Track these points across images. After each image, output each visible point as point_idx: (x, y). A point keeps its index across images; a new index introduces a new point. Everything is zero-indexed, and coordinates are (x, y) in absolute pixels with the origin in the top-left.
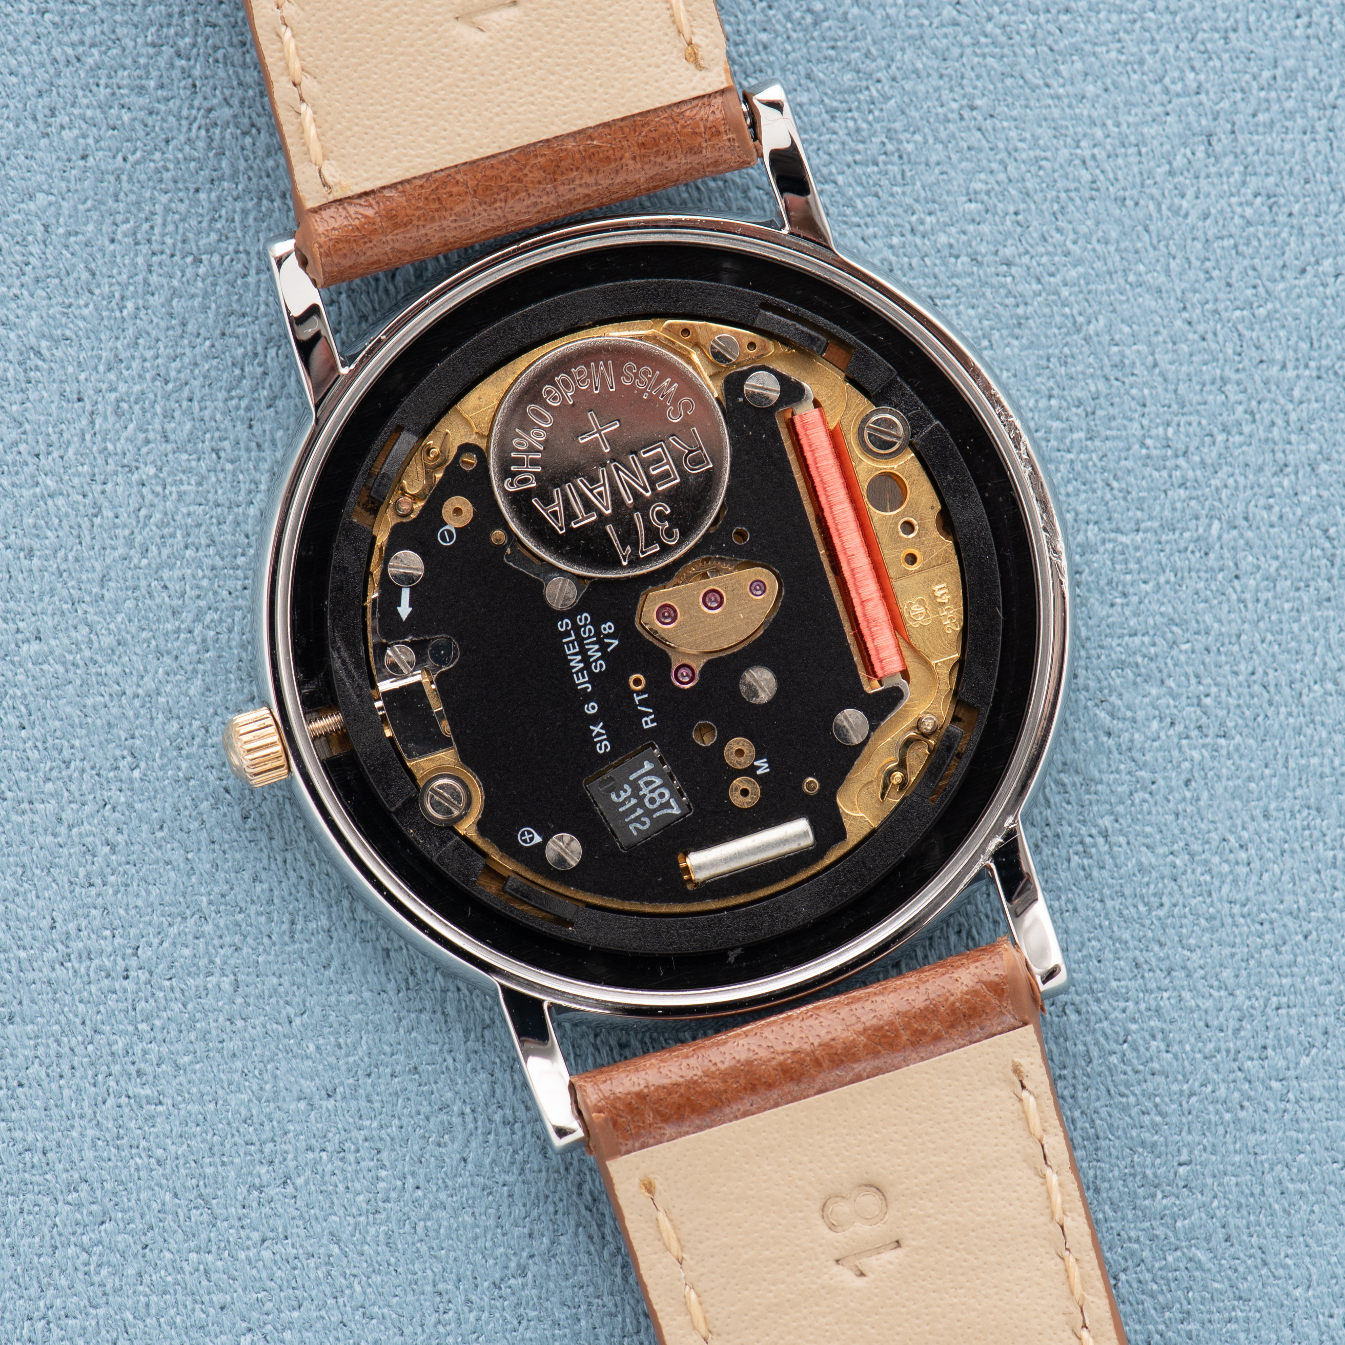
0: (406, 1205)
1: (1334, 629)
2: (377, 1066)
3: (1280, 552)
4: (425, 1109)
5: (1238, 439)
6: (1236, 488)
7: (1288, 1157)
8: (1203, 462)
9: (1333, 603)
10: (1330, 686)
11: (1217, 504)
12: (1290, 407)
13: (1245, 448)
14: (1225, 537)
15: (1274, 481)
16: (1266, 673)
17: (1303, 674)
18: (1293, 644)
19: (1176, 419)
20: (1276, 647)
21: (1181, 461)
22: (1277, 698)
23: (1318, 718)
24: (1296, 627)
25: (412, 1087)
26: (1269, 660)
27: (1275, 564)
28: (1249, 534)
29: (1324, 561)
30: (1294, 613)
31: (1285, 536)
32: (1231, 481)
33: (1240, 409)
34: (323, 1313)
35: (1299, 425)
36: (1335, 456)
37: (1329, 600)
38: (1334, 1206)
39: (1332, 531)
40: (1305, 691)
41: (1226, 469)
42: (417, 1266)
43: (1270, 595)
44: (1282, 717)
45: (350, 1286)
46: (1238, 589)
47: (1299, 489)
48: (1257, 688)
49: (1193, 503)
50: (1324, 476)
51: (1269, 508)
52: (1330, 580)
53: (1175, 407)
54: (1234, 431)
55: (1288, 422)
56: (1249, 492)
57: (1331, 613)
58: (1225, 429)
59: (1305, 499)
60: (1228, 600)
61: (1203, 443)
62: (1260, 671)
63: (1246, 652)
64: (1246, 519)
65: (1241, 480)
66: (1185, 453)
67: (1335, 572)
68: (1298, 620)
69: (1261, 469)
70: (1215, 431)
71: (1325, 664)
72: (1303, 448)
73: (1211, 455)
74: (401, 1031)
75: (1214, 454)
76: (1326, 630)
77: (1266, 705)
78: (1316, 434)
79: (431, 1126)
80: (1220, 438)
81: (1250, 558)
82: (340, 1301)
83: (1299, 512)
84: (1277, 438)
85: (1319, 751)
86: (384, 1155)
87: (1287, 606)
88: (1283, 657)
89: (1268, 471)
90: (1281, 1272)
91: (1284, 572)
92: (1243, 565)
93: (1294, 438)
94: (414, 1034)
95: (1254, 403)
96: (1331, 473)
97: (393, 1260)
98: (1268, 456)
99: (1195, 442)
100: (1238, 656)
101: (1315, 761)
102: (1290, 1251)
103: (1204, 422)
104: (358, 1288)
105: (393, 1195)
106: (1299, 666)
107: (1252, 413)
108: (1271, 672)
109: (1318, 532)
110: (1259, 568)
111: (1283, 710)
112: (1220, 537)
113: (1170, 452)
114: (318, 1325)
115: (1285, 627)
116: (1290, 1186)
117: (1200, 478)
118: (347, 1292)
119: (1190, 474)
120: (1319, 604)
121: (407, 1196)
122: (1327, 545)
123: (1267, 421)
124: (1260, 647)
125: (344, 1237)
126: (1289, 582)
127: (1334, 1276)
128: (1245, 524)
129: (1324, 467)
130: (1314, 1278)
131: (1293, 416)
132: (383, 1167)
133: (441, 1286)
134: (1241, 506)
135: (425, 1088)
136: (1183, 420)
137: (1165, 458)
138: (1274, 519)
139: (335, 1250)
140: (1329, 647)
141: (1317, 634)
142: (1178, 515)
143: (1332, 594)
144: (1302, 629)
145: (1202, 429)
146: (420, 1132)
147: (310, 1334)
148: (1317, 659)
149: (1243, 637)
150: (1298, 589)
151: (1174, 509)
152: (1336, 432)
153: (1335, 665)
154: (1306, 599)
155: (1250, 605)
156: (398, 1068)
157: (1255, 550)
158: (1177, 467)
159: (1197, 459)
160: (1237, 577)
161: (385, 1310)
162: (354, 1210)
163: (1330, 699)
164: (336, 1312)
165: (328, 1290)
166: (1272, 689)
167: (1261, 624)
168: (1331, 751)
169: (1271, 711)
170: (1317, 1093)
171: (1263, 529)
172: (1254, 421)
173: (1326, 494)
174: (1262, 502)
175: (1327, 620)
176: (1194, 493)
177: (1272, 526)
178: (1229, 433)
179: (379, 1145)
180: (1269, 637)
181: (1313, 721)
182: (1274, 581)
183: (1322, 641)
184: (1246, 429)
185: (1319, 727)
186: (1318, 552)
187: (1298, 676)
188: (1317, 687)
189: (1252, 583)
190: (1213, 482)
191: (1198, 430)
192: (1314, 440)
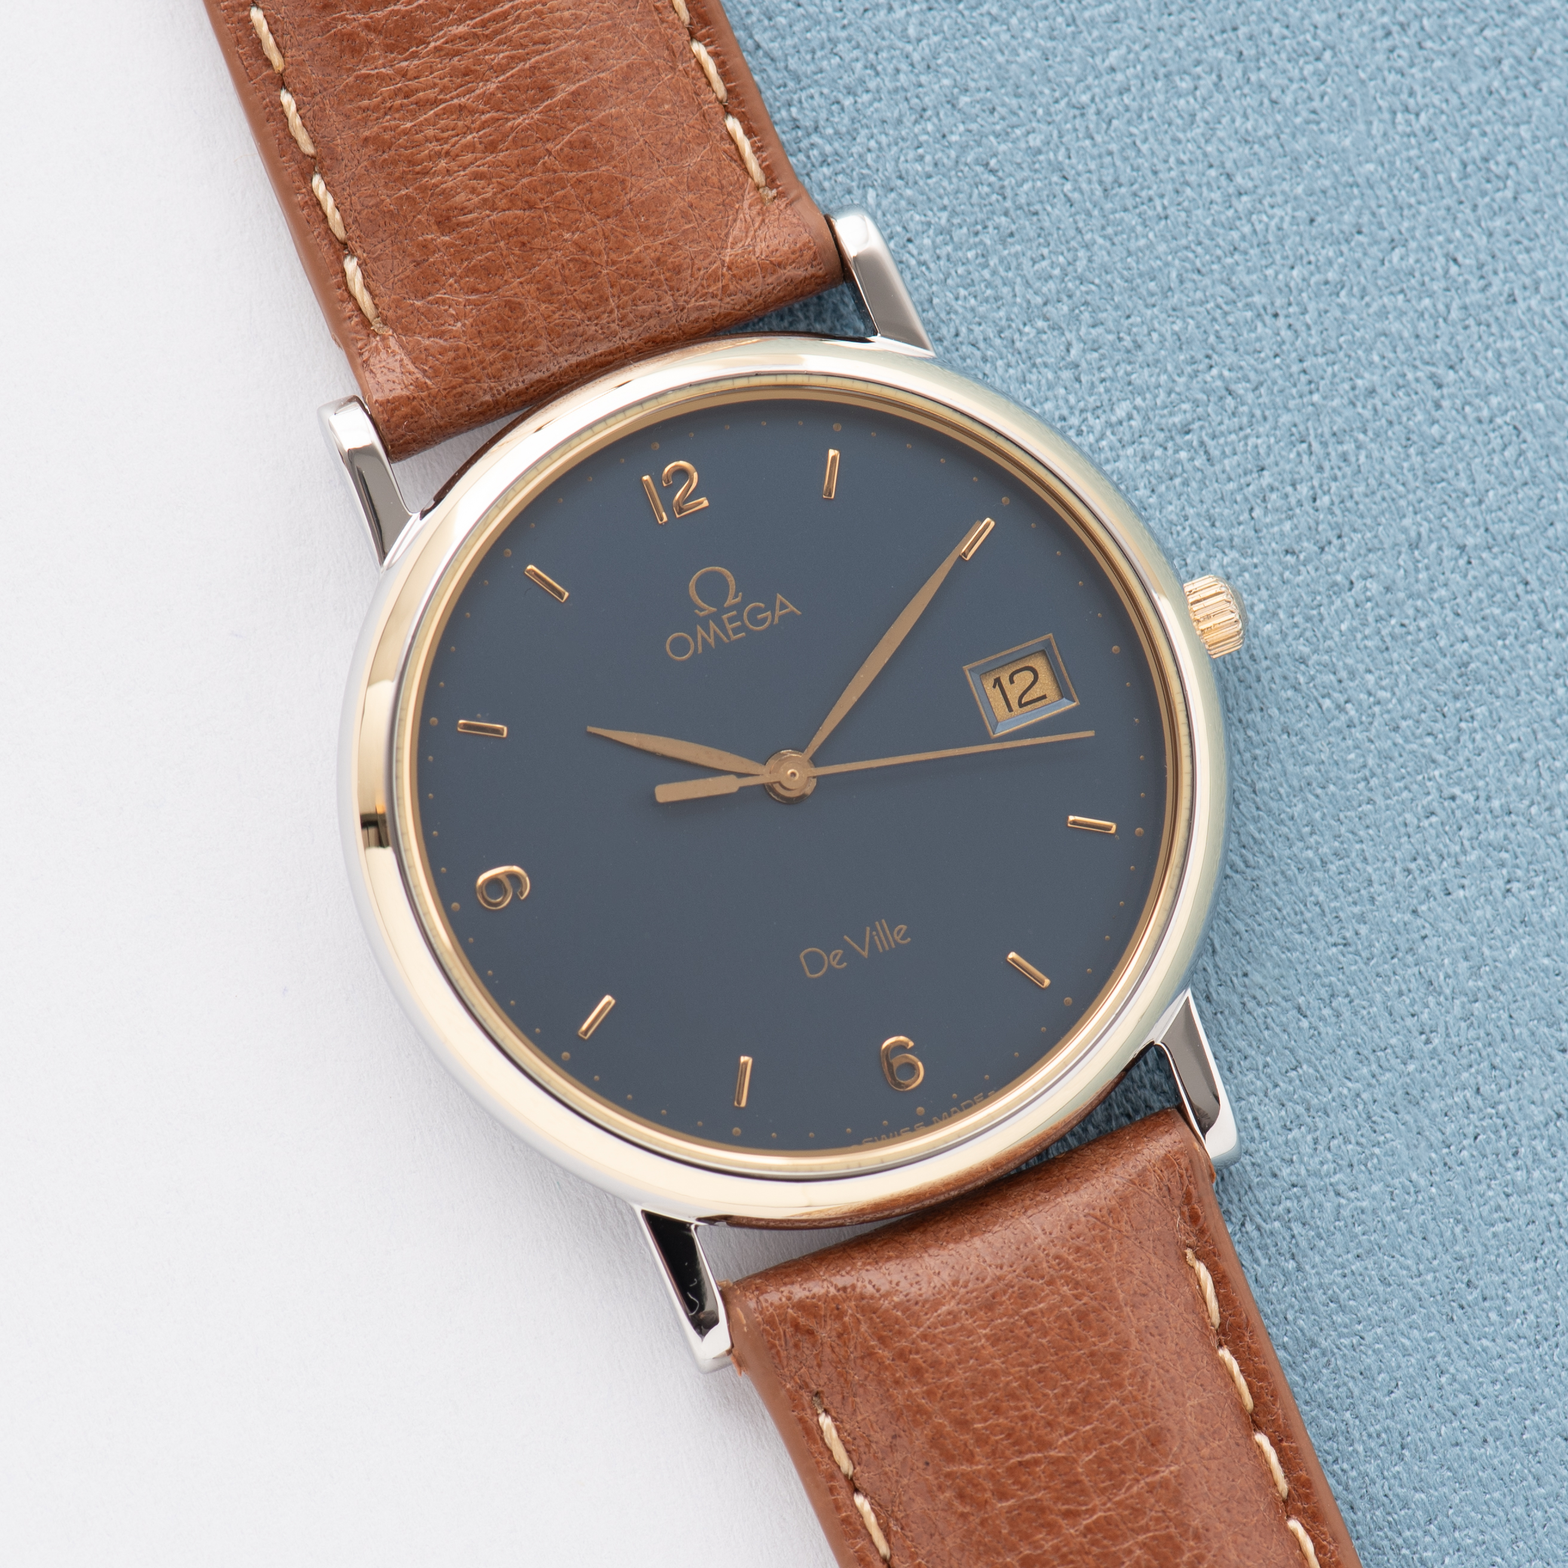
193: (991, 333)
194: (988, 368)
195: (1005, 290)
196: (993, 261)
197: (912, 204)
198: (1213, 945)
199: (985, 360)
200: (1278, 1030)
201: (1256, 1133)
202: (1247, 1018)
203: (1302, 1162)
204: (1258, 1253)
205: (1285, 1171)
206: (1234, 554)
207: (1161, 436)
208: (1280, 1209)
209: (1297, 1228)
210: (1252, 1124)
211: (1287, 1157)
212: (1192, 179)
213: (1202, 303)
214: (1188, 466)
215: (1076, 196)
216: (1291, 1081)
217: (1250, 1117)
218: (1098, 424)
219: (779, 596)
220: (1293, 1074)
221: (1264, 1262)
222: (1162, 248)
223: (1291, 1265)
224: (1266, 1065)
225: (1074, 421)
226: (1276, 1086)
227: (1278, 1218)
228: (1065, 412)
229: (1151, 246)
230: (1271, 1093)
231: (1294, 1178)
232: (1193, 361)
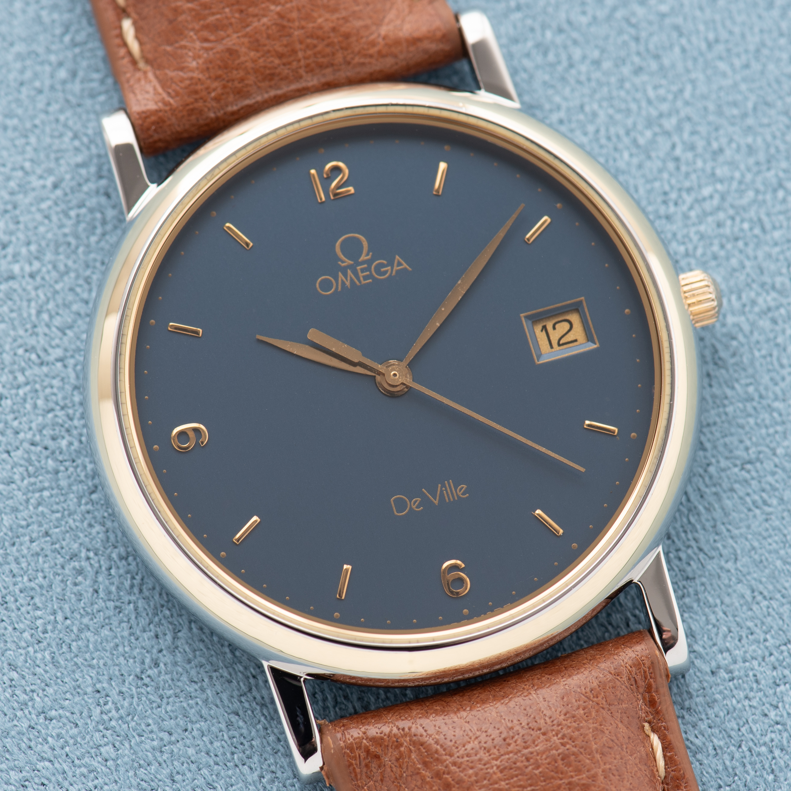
193: (622, 132)
194: (617, 155)
195: (633, 106)
196: (627, 85)
197: (575, 42)
198: (736, 555)
199: (616, 149)
200: (776, 616)
201: (755, 686)
202: (755, 607)
203: (784, 707)
204: (749, 767)
205: (772, 714)
206: (774, 294)
207: (731, 212)
208: (767, 739)
209: (777, 752)
210: (752, 678)
211: (774, 703)
212: (769, 43)
213: (769, 125)
214: (749, 234)
215: (688, 47)
216: (782, 652)
217: (751, 674)
218: (688, 199)
219: (397, 257)
220: (783, 648)
221: (752, 773)
222: (743, 87)
223: (771, 777)
224: (765, 640)
225: (673, 196)
226: (771, 654)
227: (765, 744)
228: (667, 188)
229: (735, 85)
230: (767, 659)
231: (778, 719)
232: (758, 163)
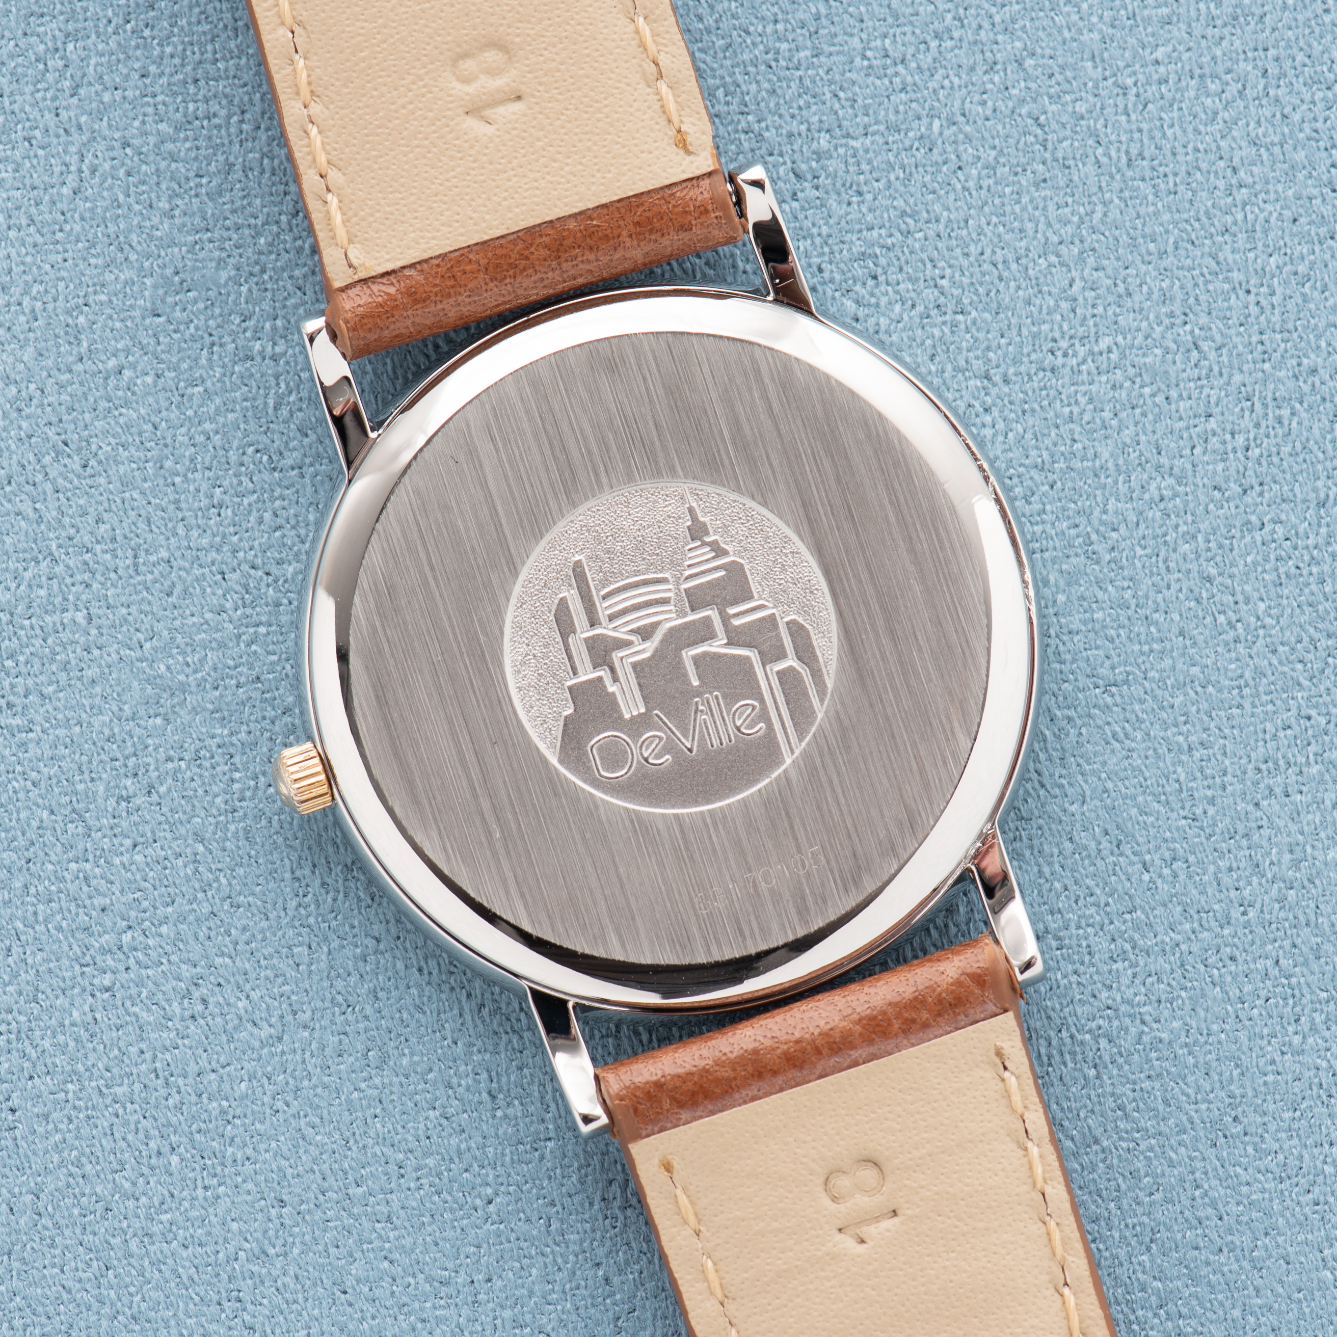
0: (260, 801)
1: (1051, 207)
2: (223, 679)
3: (997, 141)
4: (270, 713)
5: (949, 44)
6: (952, 88)
7: (1055, 687)
8: (919, 67)
9: (1049, 183)
10: (1053, 259)
11: (936, 104)
12: (994, 10)
13: (957, 51)
14: (947, 133)
15: (986, 78)
16: (994, 252)
17: (1028, 249)
18: (1016, 224)
19: (891, 31)
20: (1001, 228)
21: (900, 68)
22: (1005, 274)
23: (1045, 289)
24: (1017, 208)
25: (256, 695)
26: (996, 240)
27: (993, 153)
28: (968, 129)
29: (1038, 147)
30: (1015, 196)
31: (1000, 127)
32: (946, 83)
33: (949, 16)
34: (195, 906)
35: (1003, 26)
36: (1039, 51)
37: (1045, 181)
38: (1099, 727)
39: (1042, 118)
40: (1031, 265)
41: (941, 72)
42: (276, 856)
43: (991, 181)
44: (1012, 290)
45: (217, 880)
46: (962, 178)
47: (1009, 84)
48: (986, 267)
49: (914, 105)
50: (1030, 70)
51: (984, 103)
52: (1044, 163)
53: (890, 20)
54: (946, 36)
55: (993, 25)
56: (964, 91)
57: (1048, 193)
58: (937, 36)
59: (1015, 92)
60: (954, 190)
61: (918, 51)
62: (988, 252)
63: (974, 236)
64: (964, 115)
65: (956, 81)
66: (903, 61)
67: (1048, 155)
68: (1018, 202)
69: (972, 69)
70: (928, 38)
71: (1047, 239)
72: (1009, 47)
73: (927, 60)
74: (242, 645)
75: (929, 60)
76: (1045, 208)
77: (996, 281)
78: (1019, 33)
79: (277, 728)
80: (934, 44)
81: (970, 150)
82: (209, 894)
83: (1010, 104)
84: (984, 40)
85: (1048, 318)
86: (237, 759)
87: (1008, 190)
88: (1008, 237)
89: (980, 70)
90: (1057, 791)
91: (1002, 160)
92: (964, 157)
93: (1000, 38)
94: (254, 647)
95: (961, 11)
96: (1036, 67)
97: (253, 853)
98: (979, 57)
99: (911, 50)
100: (968, 239)
101: (1045, 327)
102: (1064, 772)
103: (918, 31)
104: (224, 881)
105: (248, 794)
106: (1023, 244)
107: (960, 20)
108: (998, 251)
109: (1030, 121)
110: (979, 158)
111: (1012, 284)
112: (941, 134)
113: (889, 61)
114: (191, 918)
115: (1008, 209)
116: (1058, 713)
117: (919, 82)
118: (215, 885)
119: (909, 79)
120: (1037, 185)
121: (260, 793)
122: (1039, 131)
123: (974, 26)
124: (988, 230)
125: (208, 835)
126: (1007, 169)
127: (1106, 791)
128: (962, 119)
129: (1029, 62)
130: (1088, 793)
131: (997, 19)
132: (237, 770)
133: (298, 873)
134: (957, 104)
135: (268, 696)
136: (898, 31)
137: (885, 67)
138: (989, 112)
139: (201, 848)
140: (1049, 225)
141: (1037, 213)
142: (901, 117)
143: (1048, 175)
144: (1024, 209)
145: (917, 37)
146: (267, 735)
147: (185, 927)
148: (1039, 235)
149: (971, 222)
150: (1016, 174)
151: (897, 112)
152: (1037, 29)
153: (1055, 239)
154: (1024, 183)
155: (974, 193)
156: (243, 680)
157: (975, 142)
158: (897, 74)
159: (914, 65)
160: (960, 168)
161: (250, 899)
162: (214, 811)
163: (1054, 270)
164: (205, 904)
165: (197, 886)
166: (1000, 266)
167: (986, 209)
168: (1059, 317)
169: (1001, 286)
170: (1074, 627)
171: (979, 122)
172: (963, 26)
173: (1033, 86)
174: (977, 98)
175: (1045, 199)
176: (913, 96)
177: (987, 119)
178: (941, 39)
179: (232, 751)
180: (994, 219)
181: (1040, 292)
182: (994, 169)
183: (1042, 219)
184: (956, 34)
185: (1046, 297)
186: (1032, 139)
187: (1022, 252)
188: (1041, 261)
189: (974, 172)
190: (930, 85)
191: (913, 39)
192: (1019, 39)
